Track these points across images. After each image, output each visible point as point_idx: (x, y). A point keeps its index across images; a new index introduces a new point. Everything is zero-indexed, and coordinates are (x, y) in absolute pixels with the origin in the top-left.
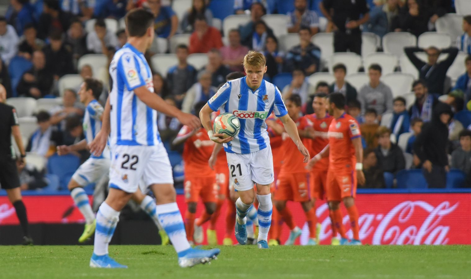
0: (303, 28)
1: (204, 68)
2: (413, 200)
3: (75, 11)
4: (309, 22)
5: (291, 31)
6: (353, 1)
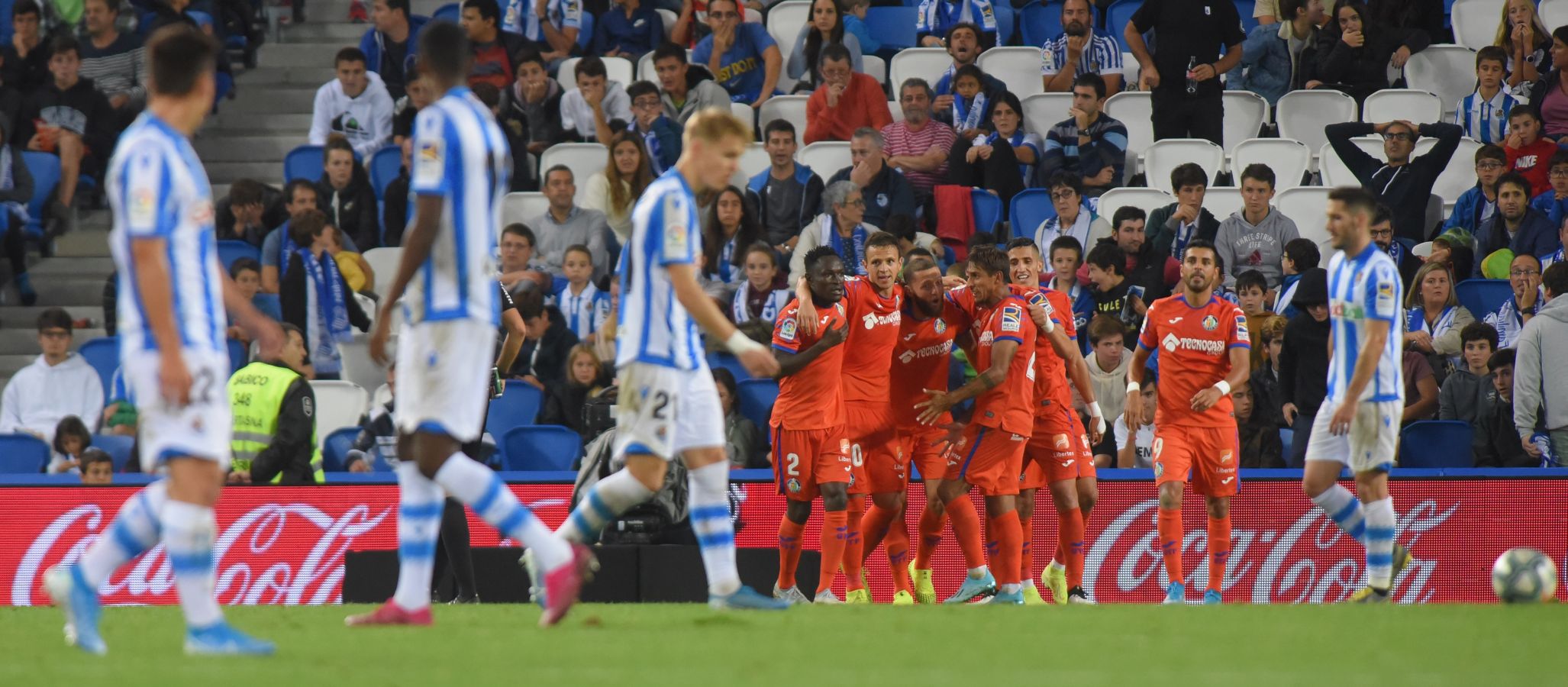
5: (1052, 86)
6: (1208, 9)
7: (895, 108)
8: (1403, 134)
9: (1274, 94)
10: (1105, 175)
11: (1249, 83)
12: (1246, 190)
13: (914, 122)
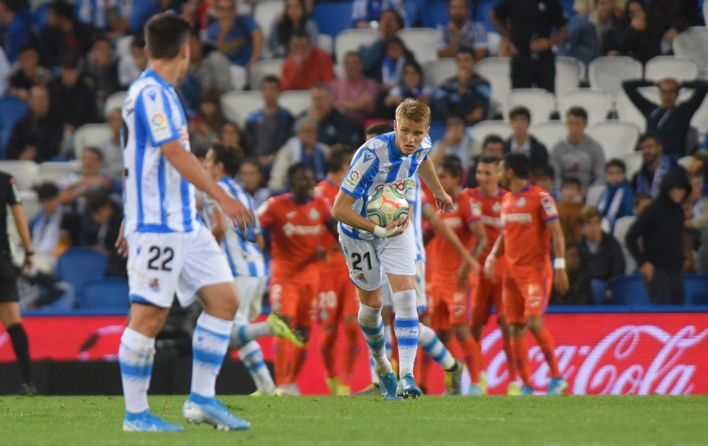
0: (463, 49)
1: (304, 114)
2: (638, 324)
3: (100, 22)
4: (473, 41)
5: (442, 55)
6: (542, 6)
7: (340, 70)
8: (672, 88)
9: (587, 60)
10: (477, 114)
11: (571, 53)
12: (570, 123)
13: (352, 79)
